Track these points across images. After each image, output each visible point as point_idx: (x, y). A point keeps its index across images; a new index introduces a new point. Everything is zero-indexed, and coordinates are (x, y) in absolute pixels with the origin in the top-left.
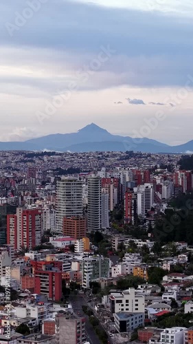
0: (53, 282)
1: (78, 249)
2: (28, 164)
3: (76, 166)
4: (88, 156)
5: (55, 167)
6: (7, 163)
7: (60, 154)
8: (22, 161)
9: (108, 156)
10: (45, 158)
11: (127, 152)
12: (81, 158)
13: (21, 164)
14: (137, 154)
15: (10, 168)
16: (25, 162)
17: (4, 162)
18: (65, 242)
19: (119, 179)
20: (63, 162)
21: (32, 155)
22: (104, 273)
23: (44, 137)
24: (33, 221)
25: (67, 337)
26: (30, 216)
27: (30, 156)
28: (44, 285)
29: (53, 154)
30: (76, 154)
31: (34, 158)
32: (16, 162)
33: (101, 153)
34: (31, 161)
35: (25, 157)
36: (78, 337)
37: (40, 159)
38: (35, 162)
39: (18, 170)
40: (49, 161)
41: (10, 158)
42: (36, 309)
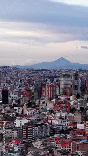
0: (67, 106)
1: (71, 99)
2: (36, 74)
3: (57, 75)
4: (62, 71)
5: (48, 75)
6: (26, 73)
7: (50, 70)
8: (33, 73)
9: (71, 71)
10: (43, 72)
11: (80, 69)
12: (59, 71)
13: (33, 74)
14: (84, 70)
15: (28, 76)
16: (34, 73)
17: (25, 73)
18: (65, 97)
19: (82, 76)
20: (51, 73)
21: (37, 70)
22: (85, 105)
23: (40, 63)
24: (53, 89)
25: (78, 119)
26: (52, 87)
27: (36, 71)
28: (63, 108)
29: (46, 70)
30: (57, 70)
31: (38, 72)
32: (30, 73)
33: (68, 70)
34: (37, 73)
35: (34, 71)
36: (82, 119)
37: (41, 72)
38: (38, 73)
39: (32, 77)
40: (45, 73)
41: (27, 72)
42: (64, 113)
